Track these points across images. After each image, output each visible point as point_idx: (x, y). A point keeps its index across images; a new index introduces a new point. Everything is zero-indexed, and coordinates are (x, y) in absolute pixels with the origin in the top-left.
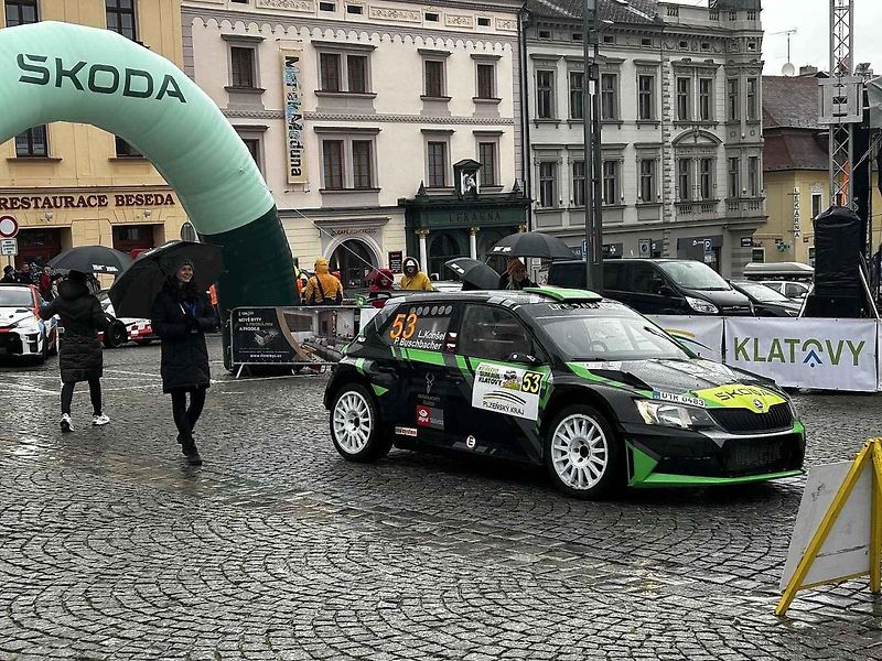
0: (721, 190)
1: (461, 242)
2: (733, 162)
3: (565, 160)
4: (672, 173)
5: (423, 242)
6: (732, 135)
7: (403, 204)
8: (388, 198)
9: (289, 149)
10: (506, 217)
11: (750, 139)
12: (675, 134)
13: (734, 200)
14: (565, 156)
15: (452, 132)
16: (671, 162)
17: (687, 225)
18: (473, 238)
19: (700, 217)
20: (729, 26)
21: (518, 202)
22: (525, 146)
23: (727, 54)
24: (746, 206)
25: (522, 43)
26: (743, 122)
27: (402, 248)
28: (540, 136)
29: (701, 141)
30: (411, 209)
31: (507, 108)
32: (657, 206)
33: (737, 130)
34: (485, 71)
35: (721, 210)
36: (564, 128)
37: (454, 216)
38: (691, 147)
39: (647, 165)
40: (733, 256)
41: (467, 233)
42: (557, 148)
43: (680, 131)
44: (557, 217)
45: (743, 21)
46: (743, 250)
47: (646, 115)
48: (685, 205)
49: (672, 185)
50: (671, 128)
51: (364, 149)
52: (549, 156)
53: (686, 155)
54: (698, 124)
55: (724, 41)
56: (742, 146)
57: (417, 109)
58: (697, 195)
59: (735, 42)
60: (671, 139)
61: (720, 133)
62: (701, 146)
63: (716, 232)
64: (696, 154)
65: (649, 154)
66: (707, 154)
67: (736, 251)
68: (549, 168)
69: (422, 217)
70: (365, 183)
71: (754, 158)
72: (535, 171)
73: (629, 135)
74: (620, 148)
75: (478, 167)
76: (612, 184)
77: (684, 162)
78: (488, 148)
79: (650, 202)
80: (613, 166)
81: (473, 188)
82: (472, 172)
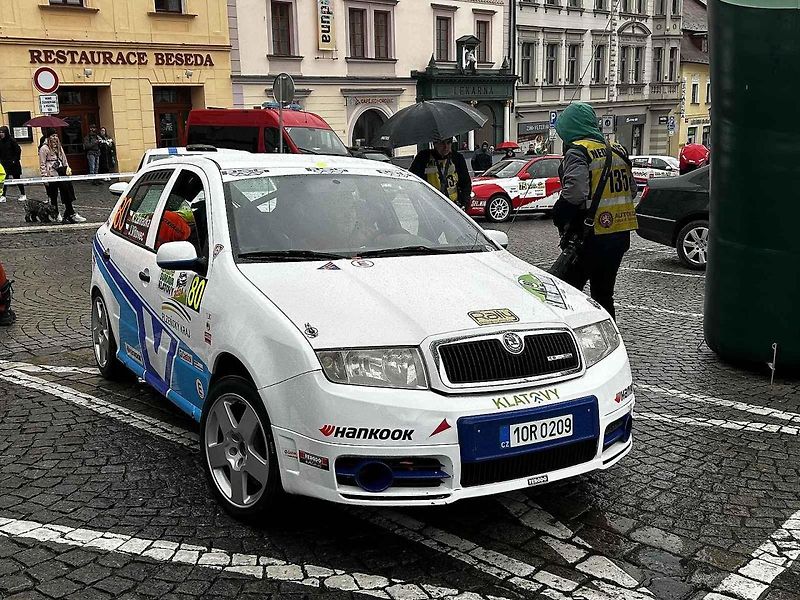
0: (647, 77)
2: (658, 52)
3: (541, 41)
4: (616, 58)
6: (658, 28)
7: (415, 75)
8: (403, 70)
9: (320, 15)
10: (497, 92)
11: (672, 32)
12: (620, 23)
13: (657, 84)
14: (541, 37)
15: (456, 8)
16: (616, 48)
17: (623, 105)
19: (631, 98)
21: (505, 78)
22: (513, 28)
24: (666, 89)
26: (668, 17)
28: (525, 17)
29: (637, 31)
30: (424, 81)
32: (604, 86)
33: (662, 23)
36: (541, 11)
37: (458, 89)
38: (629, 36)
39: (600, 49)
40: (652, 132)
42: (535, 30)
43: (623, 22)
44: (533, 93)
46: (660, 128)
47: (600, 9)
48: (623, 88)
49: (616, 69)
50: (617, 18)
51: (384, 19)
52: (529, 37)
53: (626, 43)
54: (636, 16)
56: (666, 38)
58: (631, 80)
60: (617, 28)
61: (649, 24)
62: (637, 36)
63: (641, 111)
64: (633, 42)
65: (601, 40)
66: (640, 44)
67: (655, 128)
68: (529, 47)
69: (433, 91)
70: (383, 54)
71: (673, 50)
72: (518, 50)
73: (588, 22)
74: (581, 33)
75: (477, 43)
76: (573, 66)
77: (624, 49)
78: (483, 26)
79: (599, 83)
80: (574, 49)
81: (472, 63)
82: (470, 47)
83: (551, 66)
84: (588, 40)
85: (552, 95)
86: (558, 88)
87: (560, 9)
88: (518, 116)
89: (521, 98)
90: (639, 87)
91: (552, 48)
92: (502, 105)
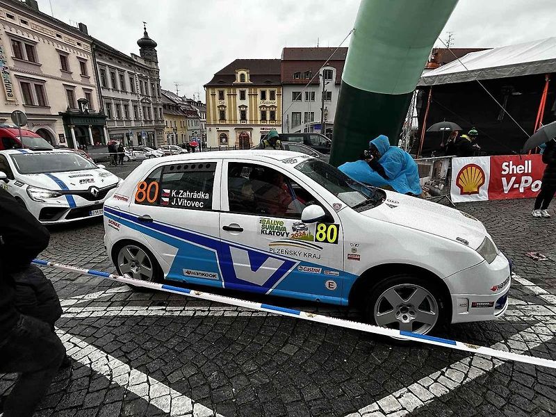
0: (153, 118)
1: (85, 130)
2: (155, 109)
4: (141, 111)
5: (72, 130)
6: (154, 100)
7: (61, 114)
8: (54, 112)
9: (4, 83)
10: (100, 122)
11: (159, 102)
12: (141, 98)
13: (157, 121)
14: (112, 101)
15: (75, 87)
16: (141, 107)
17: (147, 127)
18: (90, 129)
19: (149, 125)
20: (150, 66)
21: (101, 116)
22: (101, 97)
23: (150, 75)
24: (160, 122)
25: (94, 57)
26: (157, 97)
27: (64, 132)
28: (105, 93)
29: (147, 101)
30: (66, 117)
31: (92, 81)
32: (139, 121)
34: (83, 65)
35: (153, 123)
36: (111, 91)
37: (82, 121)
38: (145, 103)
39: (135, 107)
41: (87, 127)
42: (110, 98)
44: (113, 123)
45: (153, 65)
47: (133, 92)
48: (145, 121)
49: (142, 114)
50: (140, 96)
51: (40, 88)
52: (108, 101)
53: (144, 105)
54: (146, 96)
55: (148, 70)
56: (157, 104)
57: (59, 75)
58: (148, 119)
59: (152, 72)
60: (140, 100)
61: (151, 99)
62: (147, 103)
63: (153, 130)
64: (146, 105)
65: (135, 104)
66: (149, 106)
67: (158, 136)
68: (109, 105)
69: (71, 120)
70: (42, 104)
71: (160, 109)
72: (105, 106)
73: (129, 97)
74: (128, 100)
75: (87, 101)
76: (127, 113)
77: (144, 107)
78: (88, 95)
79: (137, 120)
80: (126, 106)
81: (86, 110)
82: (85, 103)
83: (119, 112)
84: (130, 103)
85: (121, 123)
86: (122, 121)
87: (118, 91)
88: (109, 131)
89: (109, 125)
90: (151, 121)
91: (118, 105)
92: (102, 127)
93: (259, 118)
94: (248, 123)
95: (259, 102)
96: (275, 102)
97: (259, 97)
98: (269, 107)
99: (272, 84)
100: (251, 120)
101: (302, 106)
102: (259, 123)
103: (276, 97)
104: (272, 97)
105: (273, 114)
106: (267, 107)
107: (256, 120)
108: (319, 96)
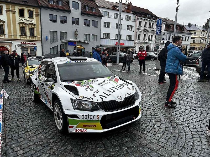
93: (18, 32)
94: (7, 37)
95: (18, 19)
96: (34, 21)
97: (17, 14)
98: (28, 24)
99: (30, 4)
100: (10, 35)
101: (59, 27)
102: (19, 38)
103: (35, 16)
104: (31, 16)
105: (32, 31)
106: (26, 24)
107: (16, 35)
108: (70, 21)
